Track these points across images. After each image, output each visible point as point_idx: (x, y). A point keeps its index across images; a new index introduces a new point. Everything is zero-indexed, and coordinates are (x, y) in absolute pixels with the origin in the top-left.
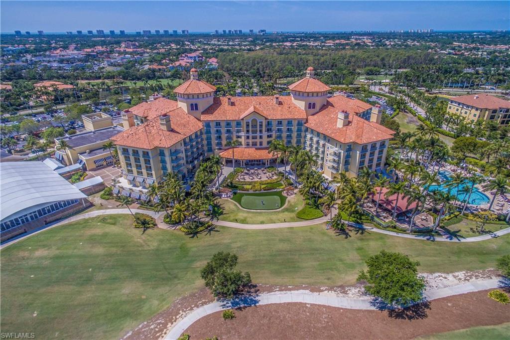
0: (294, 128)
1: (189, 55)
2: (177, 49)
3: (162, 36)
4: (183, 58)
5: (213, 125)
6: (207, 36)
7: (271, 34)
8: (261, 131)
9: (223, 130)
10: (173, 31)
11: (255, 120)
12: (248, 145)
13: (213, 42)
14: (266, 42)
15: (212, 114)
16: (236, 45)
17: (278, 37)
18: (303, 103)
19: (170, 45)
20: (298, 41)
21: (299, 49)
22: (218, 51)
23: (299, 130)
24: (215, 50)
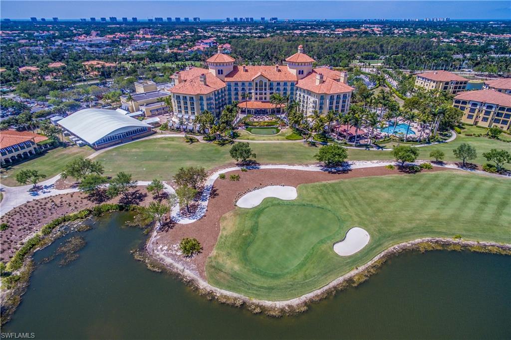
0: (289, 88)
1: (204, 41)
2: (192, 36)
3: (174, 24)
4: (199, 44)
5: (233, 85)
6: (219, 24)
7: (282, 22)
8: (265, 90)
9: (240, 88)
10: (185, 18)
11: (261, 81)
12: (256, 99)
13: (225, 30)
14: (277, 30)
15: (232, 77)
16: (248, 33)
17: (289, 25)
18: (295, 71)
19: (184, 32)
20: (308, 29)
21: (307, 36)
22: (230, 38)
23: (292, 89)
24: (228, 37)
